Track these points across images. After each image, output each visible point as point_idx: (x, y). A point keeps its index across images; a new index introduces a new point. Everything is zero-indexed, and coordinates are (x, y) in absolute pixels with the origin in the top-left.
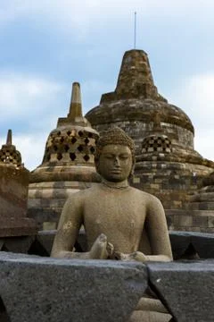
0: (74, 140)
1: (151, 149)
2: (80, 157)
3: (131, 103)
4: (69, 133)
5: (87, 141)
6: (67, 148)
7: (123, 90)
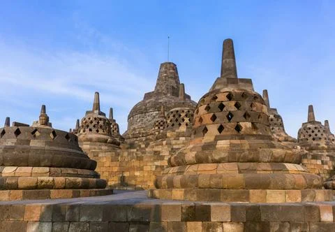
0: (91, 122)
1: (157, 128)
2: (94, 130)
3: (160, 99)
4: (89, 119)
5: (98, 123)
6: (88, 126)
7: (158, 90)
